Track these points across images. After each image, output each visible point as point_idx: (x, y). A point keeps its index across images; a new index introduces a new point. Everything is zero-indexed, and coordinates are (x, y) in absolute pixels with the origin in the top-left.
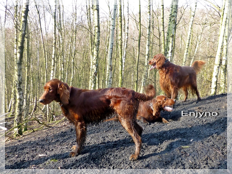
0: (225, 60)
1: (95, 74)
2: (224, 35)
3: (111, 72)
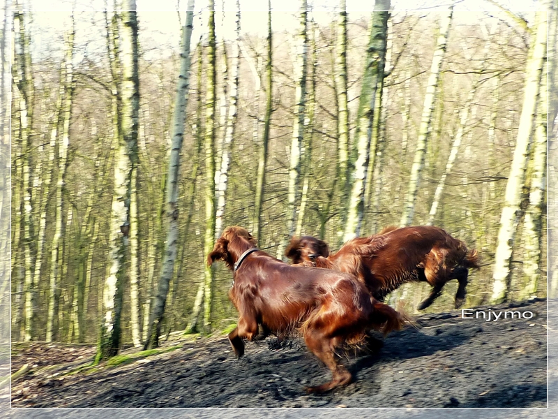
0: (538, 191)
1: (123, 232)
3: (174, 224)
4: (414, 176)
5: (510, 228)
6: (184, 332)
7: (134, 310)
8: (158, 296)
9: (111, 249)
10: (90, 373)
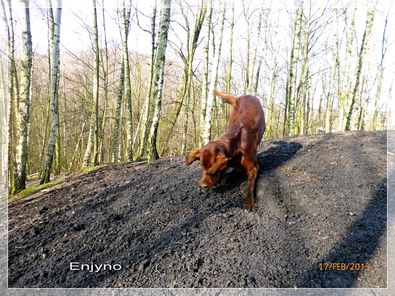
1: (25, 120)
3: (55, 116)
5: (210, 116)
8: (48, 155)
9: (19, 129)
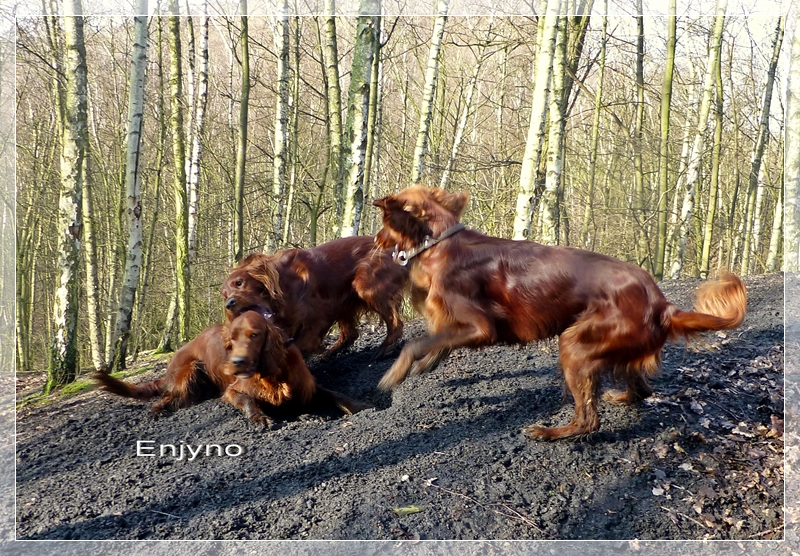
0: (554, 175)
1: (73, 233)
2: (548, 85)
3: (137, 223)
4: (417, 162)
5: (525, 218)
6: (155, 351)
7: (93, 327)
8: (121, 309)
9: (61, 254)
10: (40, 405)
